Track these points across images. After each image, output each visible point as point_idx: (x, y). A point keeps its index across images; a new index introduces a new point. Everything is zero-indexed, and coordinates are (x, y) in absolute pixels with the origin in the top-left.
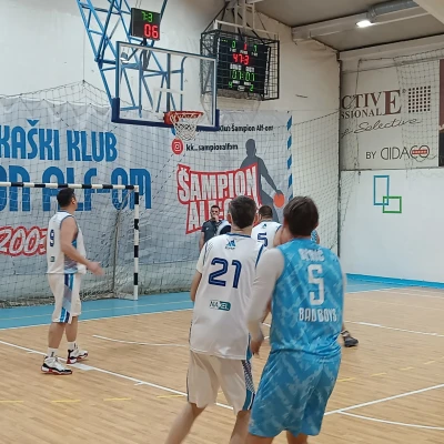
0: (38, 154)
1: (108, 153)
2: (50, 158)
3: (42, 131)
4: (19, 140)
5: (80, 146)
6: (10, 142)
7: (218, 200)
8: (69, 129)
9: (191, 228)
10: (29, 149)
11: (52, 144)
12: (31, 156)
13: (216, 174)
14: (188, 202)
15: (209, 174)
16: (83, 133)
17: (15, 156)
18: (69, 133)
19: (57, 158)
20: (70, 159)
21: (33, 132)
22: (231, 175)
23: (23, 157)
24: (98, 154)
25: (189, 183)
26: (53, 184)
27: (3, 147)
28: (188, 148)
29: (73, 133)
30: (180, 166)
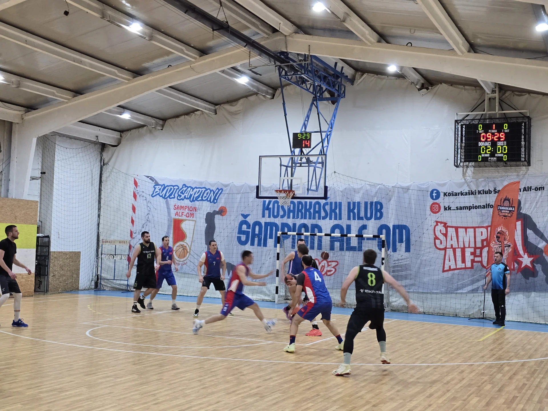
0: (328, 217)
1: (376, 214)
2: (336, 219)
3: (331, 203)
4: (317, 209)
5: (356, 211)
6: (312, 211)
7: (475, 248)
8: (349, 201)
9: (447, 268)
10: (323, 214)
11: (337, 211)
12: (324, 218)
13: (475, 228)
14: (445, 249)
15: (466, 228)
16: (359, 203)
17: (314, 219)
18: (349, 203)
19: (340, 219)
20: (349, 219)
21: (326, 204)
23: (319, 219)
24: (369, 216)
25: (446, 235)
26: (337, 234)
27: (308, 213)
28: (445, 209)
29: (352, 203)
30: (437, 222)
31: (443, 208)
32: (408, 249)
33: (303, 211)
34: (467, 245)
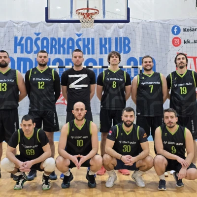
2: (89, 53)
3: (84, 39)
4: (71, 45)
5: (107, 46)
6: (66, 46)
8: (101, 37)
11: (90, 46)
16: (110, 39)
17: (68, 53)
19: (93, 53)
20: (101, 53)
21: (79, 40)
24: (119, 50)
27: (62, 49)
28: (185, 42)
29: (103, 39)
31: (183, 42)
33: (57, 47)
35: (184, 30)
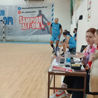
1: (3, 14)
7: (30, 23)
9: (23, 29)
13: (30, 18)
14: (22, 24)
15: (28, 18)
22: (34, 18)
24: (0, 14)
25: (22, 20)
28: (22, 13)
30: (20, 16)
31: (21, 12)
32: (12, 24)
34: (28, 23)
35: (22, 8)
